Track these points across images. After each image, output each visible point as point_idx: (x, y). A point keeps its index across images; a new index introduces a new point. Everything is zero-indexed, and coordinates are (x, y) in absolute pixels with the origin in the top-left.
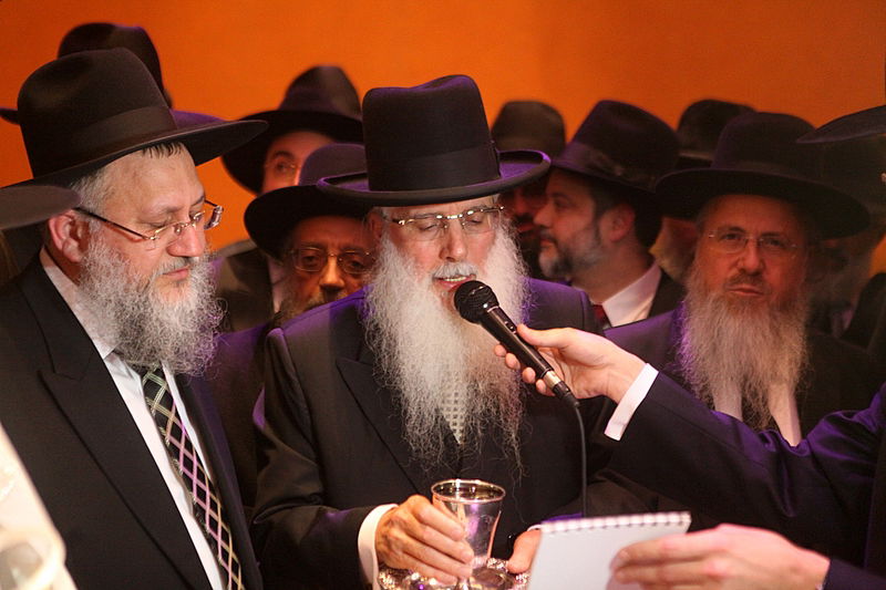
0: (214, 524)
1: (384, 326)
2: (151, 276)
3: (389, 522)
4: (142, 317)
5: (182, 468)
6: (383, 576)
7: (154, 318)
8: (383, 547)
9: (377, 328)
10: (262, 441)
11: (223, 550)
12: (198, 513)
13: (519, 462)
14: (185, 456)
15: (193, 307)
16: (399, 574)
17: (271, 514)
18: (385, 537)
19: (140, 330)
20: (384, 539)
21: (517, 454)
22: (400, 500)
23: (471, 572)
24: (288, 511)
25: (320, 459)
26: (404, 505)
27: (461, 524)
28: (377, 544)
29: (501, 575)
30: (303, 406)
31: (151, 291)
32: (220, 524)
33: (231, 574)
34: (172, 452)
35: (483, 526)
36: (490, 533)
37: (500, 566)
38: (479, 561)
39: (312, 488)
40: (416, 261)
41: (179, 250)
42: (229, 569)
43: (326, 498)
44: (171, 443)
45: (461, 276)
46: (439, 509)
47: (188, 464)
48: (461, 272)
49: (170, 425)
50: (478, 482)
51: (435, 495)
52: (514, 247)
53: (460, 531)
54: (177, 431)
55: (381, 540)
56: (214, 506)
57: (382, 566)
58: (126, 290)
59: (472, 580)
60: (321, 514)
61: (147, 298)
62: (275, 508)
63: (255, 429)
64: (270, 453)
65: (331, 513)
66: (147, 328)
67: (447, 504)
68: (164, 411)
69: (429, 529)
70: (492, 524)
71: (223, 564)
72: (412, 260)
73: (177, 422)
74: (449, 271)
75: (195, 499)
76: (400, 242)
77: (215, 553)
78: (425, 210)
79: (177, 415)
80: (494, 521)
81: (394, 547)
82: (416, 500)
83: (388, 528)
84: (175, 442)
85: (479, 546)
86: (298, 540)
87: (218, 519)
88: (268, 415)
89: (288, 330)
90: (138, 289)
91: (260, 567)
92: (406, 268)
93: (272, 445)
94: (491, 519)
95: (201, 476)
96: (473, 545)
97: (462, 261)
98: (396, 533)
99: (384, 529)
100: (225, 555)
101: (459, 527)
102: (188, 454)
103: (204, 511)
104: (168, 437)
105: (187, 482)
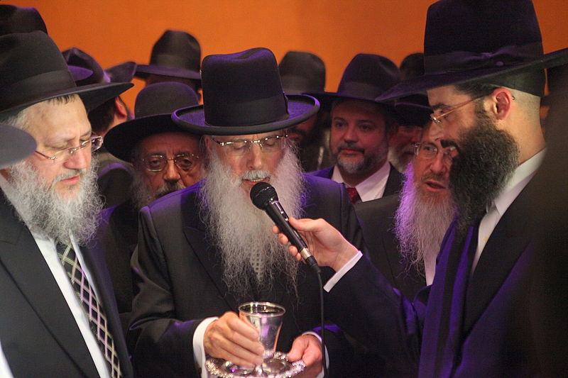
0: (102, 334)
1: (212, 208)
2: (53, 181)
3: (213, 328)
4: (47, 208)
5: (82, 298)
6: (209, 363)
7: (55, 209)
8: (208, 345)
9: (207, 209)
10: (136, 278)
11: (108, 350)
12: (93, 326)
13: (297, 295)
14: (84, 290)
15: (81, 202)
16: (219, 362)
17: (141, 323)
18: (210, 338)
19: (46, 216)
20: (209, 339)
21: (296, 290)
22: (220, 315)
23: (262, 360)
24: (150, 322)
25: (172, 290)
26: (222, 318)
27: (257, 330)
28: (205, 343)
29: (284, 363)
30: (161, 256)
31: (53, 192)
32: (107, 333)
33: (113, 366)
34: (76, 288)
35: (272, 332)
36: (275, 336)
37: (283, 357)
38: (268, 353)
39: (166, 308)
40: (232, 168)
41: (71, 164)
42: (112, 362)
43: (175, 314)
44: (75, 282)
45: (259, 178)
46: (243, 320)
47: (86, 295)
48: (259, 176)
49: (74, 271)
50: (268, 304)
51: (241, 312)
52: (296, 159)
53: (256, 335)
54: (79, 274)
55: (207, 340)
56: (102, 322)
57: (208, 357)
58: (37, 189)
59: (264, 365)
60: (171, 324)
61: (50, 196)
62: (143, 320)
63: (133, 271)
64: (141, 285)
65: (177, 323)
66: (50, 215)
67: (248, 317)
68: (70, 261)
69: (236, 333)
70: (277, 330)
71: (108, 359)
72: (229, 167)
73: (79, 268)
74: (252, 176)
75: (91, 318)
76: (222, 156)
77: (103, 352)
78: (237, 138)
79: (78, 263)
80: (277, 329)
81: (215, 344)
82: (229, 315)
83: (211, 332)
84: (78, 281)
85: (268, 344)
86: (156, 340)
87: (105, 330)
88: (140, 261)
89: (152, 208)
90: (44, 189)
91: (132, 360)
92: (225, 172)
93: (142, 280)
94: (276, 327)
95: (94, 302)
96: (264, 343)
97: (260, 169)
98: (216, 335)
99: (209, 333)
100: (110, 353)
101: (256, 332)
102: (86, 289)
103: (96, 326)
104: (74, 279)
105: (86, 307)
